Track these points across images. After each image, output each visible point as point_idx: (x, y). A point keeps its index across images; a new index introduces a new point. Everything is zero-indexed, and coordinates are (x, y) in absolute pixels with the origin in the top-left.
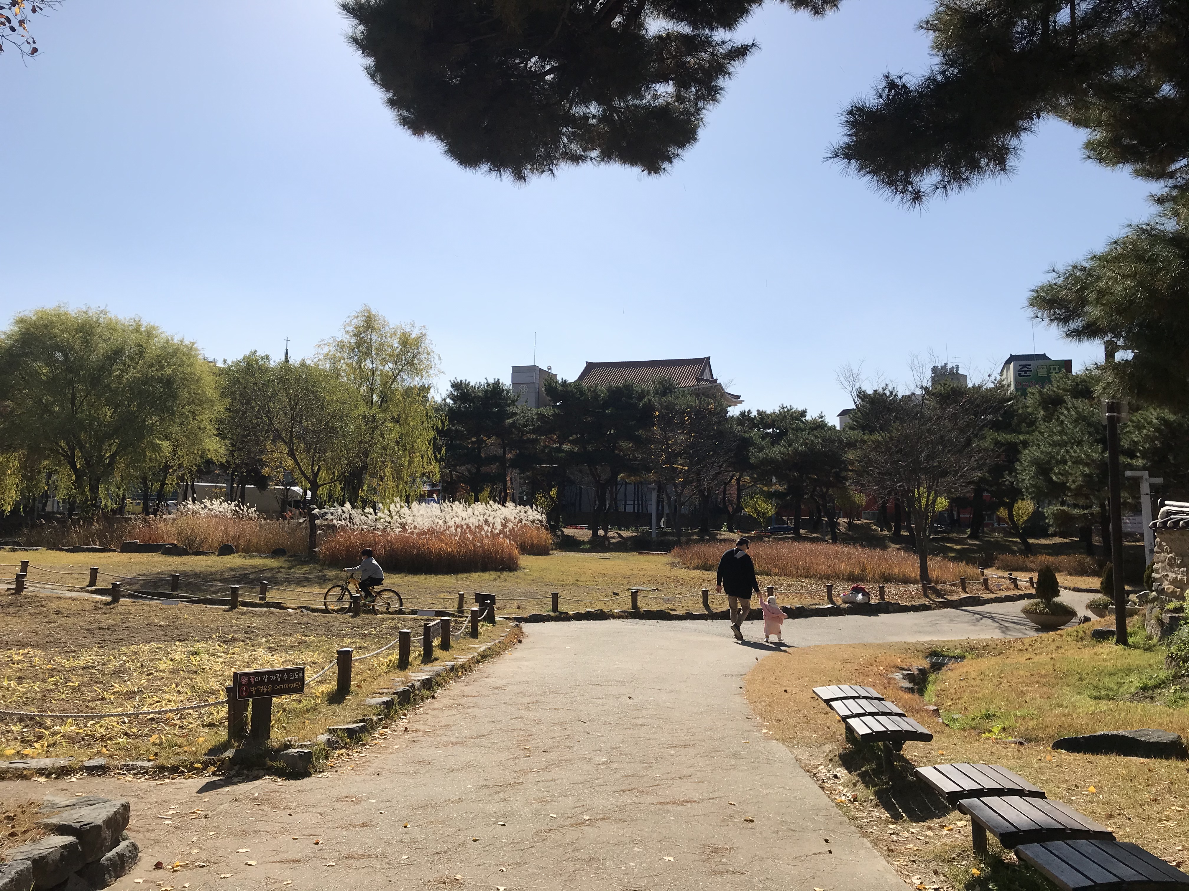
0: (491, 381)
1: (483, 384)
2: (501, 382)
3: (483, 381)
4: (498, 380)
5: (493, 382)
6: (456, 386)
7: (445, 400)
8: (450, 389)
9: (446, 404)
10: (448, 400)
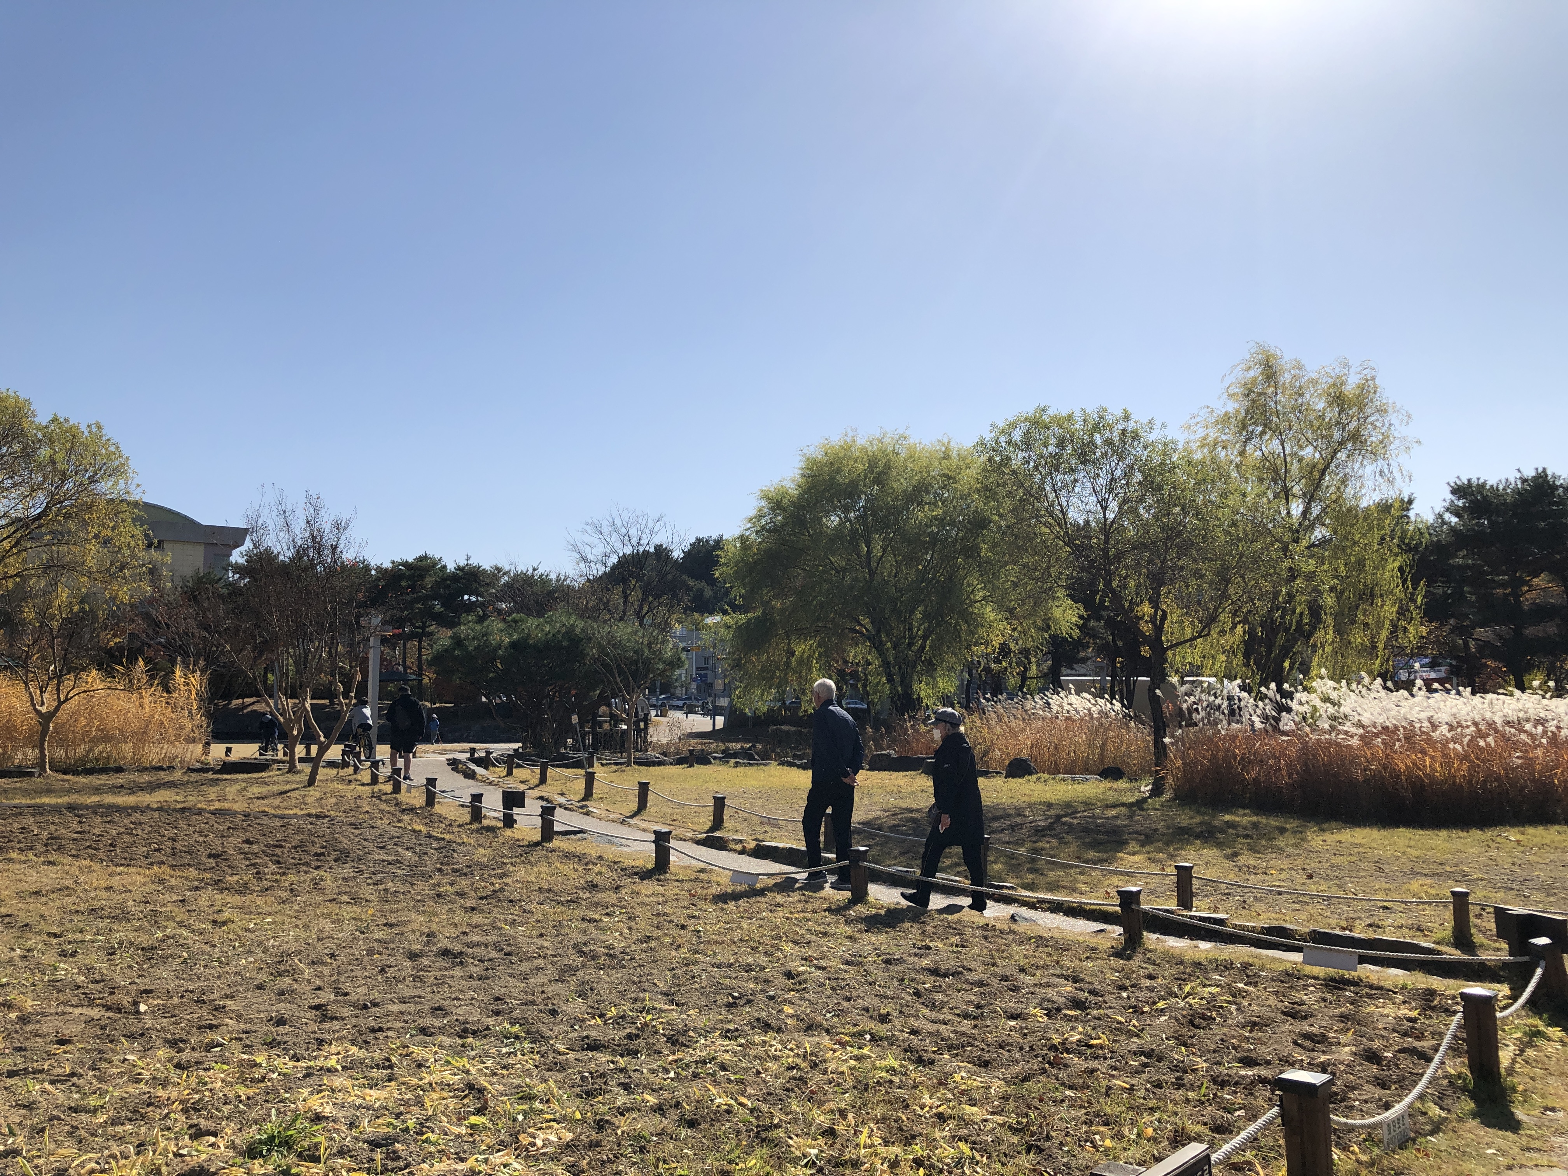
0: (1530, 473)
1: (1512, 480)
2: (1549, 473)
3: (1513, 477)
4: (1544, 469)
5: (1534, 474)
6: (1459, 491)
7: (1440, 516)
8: (1449, 496)
9: (1444, 523)
10: (1447, 516)
